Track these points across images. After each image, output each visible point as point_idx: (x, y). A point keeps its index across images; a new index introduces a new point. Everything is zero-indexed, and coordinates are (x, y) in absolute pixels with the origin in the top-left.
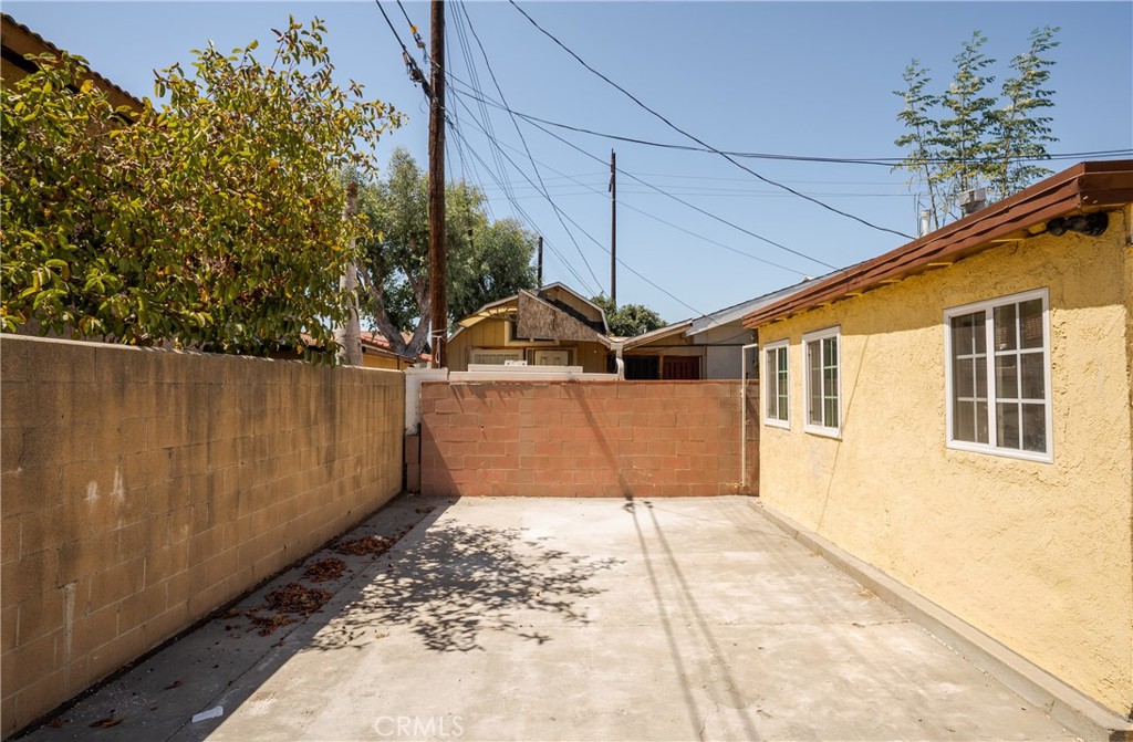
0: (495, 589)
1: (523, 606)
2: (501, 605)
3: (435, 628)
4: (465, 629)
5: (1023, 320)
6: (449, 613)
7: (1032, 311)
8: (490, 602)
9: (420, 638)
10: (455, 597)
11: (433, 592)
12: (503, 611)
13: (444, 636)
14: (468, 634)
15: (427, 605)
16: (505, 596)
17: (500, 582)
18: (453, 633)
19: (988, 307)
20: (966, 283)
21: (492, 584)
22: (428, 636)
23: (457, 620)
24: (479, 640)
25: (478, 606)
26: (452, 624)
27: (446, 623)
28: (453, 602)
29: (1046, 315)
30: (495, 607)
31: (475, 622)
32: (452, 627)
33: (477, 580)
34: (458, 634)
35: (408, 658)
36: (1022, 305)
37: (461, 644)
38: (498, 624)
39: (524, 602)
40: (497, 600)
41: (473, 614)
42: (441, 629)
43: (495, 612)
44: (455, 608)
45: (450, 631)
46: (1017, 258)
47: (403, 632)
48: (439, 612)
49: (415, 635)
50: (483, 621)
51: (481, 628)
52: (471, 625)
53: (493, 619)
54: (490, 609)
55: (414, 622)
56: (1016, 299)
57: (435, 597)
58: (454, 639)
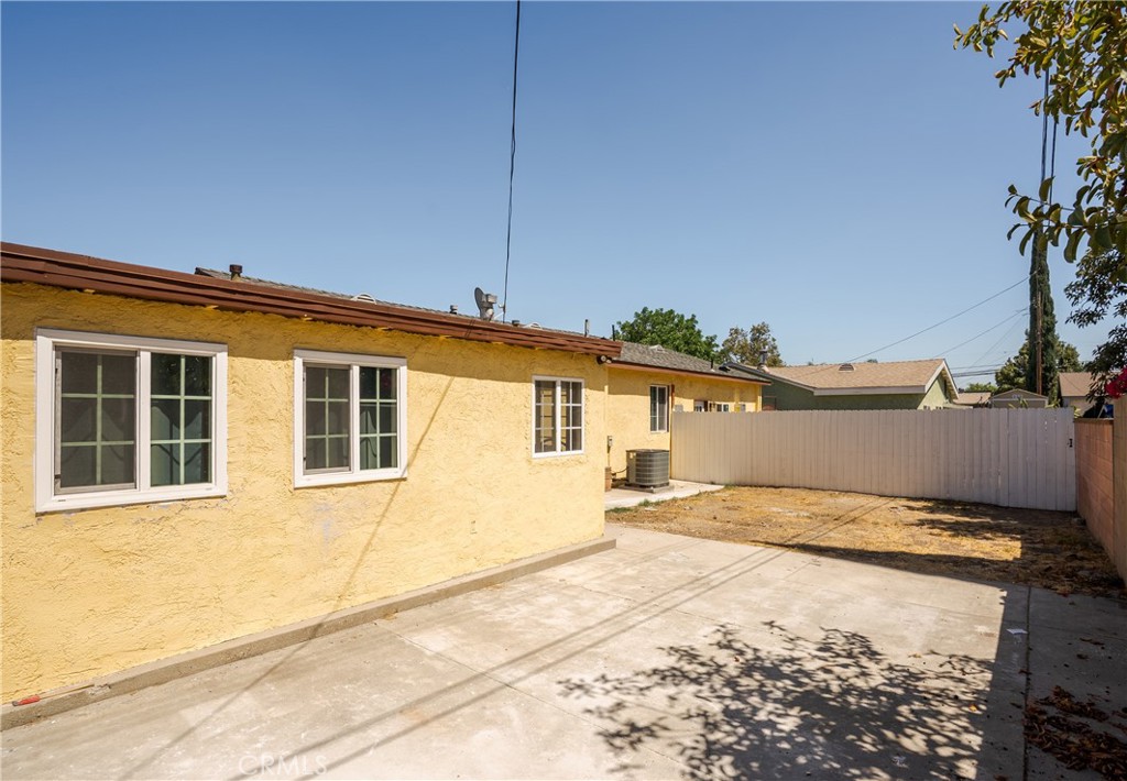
0: (779, 684)
1: (762, 654)
2: (785, 661)
3: (861, 653)
4: (833, 646)
5: (574, 391)
6: (845, 666)
7: (577, 387)
8: (795, 667)
9: (876, 647)
10: (835, 686)
11: (865, 703)
12: (786, 654)
13: (853, 644)
14: (830, 641)
15: (873, 684)
16: (774, 673)
17: (764, 696)
18: (844, 644)
19: (559, 380)
20: (548, 364)
21: (779, 694)
22: (869, 648)
23: (838, 655)
24: (822, 634)
25: (810, 666)
26: (843, 653)
27: (850, 655)
28: (839, 678)
29: (583, 390)
30: (792, 660)
31: (820, 650)
32: (844, 650)
33: (795, 711)
34: (840, 643)
35: (886, 636)
36: (573, 383)
37: (838, 635)
38: (799, 642)
39: (758, 658)
40: (786, 669)
41: (820, 658)
42: (856, 651)
43: (796, 654)
44: (837, 670)
45: (847, 647)
46: (573, 361)
47: (895, 657)
48: (858, 670)
49: (881, 652)
50: (812, 649)
51: (817, 643)
52: (825, 648)
53: (801, 648)
54: (799, 659)
55: (884, 665)
56: (571, 380)
57: (862, 694)
58: (844, 640)
